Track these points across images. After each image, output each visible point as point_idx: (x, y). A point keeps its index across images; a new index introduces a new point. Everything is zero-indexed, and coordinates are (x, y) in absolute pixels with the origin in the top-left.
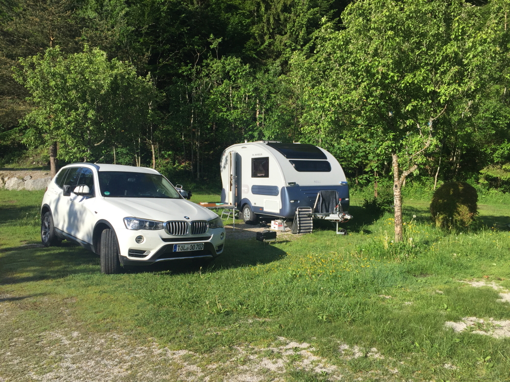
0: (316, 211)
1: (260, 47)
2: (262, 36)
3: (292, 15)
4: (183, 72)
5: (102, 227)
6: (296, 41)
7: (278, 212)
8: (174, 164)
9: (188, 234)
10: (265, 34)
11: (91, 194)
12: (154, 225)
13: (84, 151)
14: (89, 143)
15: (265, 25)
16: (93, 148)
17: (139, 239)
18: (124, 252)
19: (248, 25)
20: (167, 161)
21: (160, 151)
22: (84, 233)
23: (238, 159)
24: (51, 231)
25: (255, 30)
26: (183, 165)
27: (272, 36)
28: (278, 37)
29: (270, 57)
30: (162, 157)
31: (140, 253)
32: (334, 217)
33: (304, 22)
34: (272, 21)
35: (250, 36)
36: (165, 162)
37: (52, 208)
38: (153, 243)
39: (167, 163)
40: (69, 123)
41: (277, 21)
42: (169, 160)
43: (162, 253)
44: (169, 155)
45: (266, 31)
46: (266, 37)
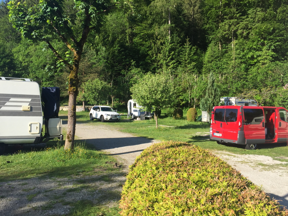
0: (145, 115)
1: (152, 58)
2: (153, 54)
3: (164, 46)
4: (122, 73)
5: (102, 116)
6: (165, 56)
7: (137, 115)
8: (119, 103)
9: (114, 117)
10: (154, 54)
11: (100, 111)
12: (109, 115)
13: (95, 102)
14: (96, 100)
15: (154, 50)
16: (97, 101)
17: (107, 117)
18: (105, 119)
19: (148, 51)
20: (117, 102)
21: (115, 99)
22: (98, 117)
23: (131, 103)
24: (92, 118)
25: (150, 52)
26: (123, 103)
27: (157, 55)
28: (159, 54)
29: (156, 62)
30: (116, 100)
31: (107, 119)
32: (149, 116)
33: (168, 49)
34: (156, 49)
35: (148, 55)
36: (116, 102)
37: (92, 114)
38: (109, 118)
39: (117, 103)
40: (92, 96)
41: (158, 49)
42: (118, 102)
43: (111, 119)
44: (118, 100)
45: (154, 53)
46: (154, 55)
